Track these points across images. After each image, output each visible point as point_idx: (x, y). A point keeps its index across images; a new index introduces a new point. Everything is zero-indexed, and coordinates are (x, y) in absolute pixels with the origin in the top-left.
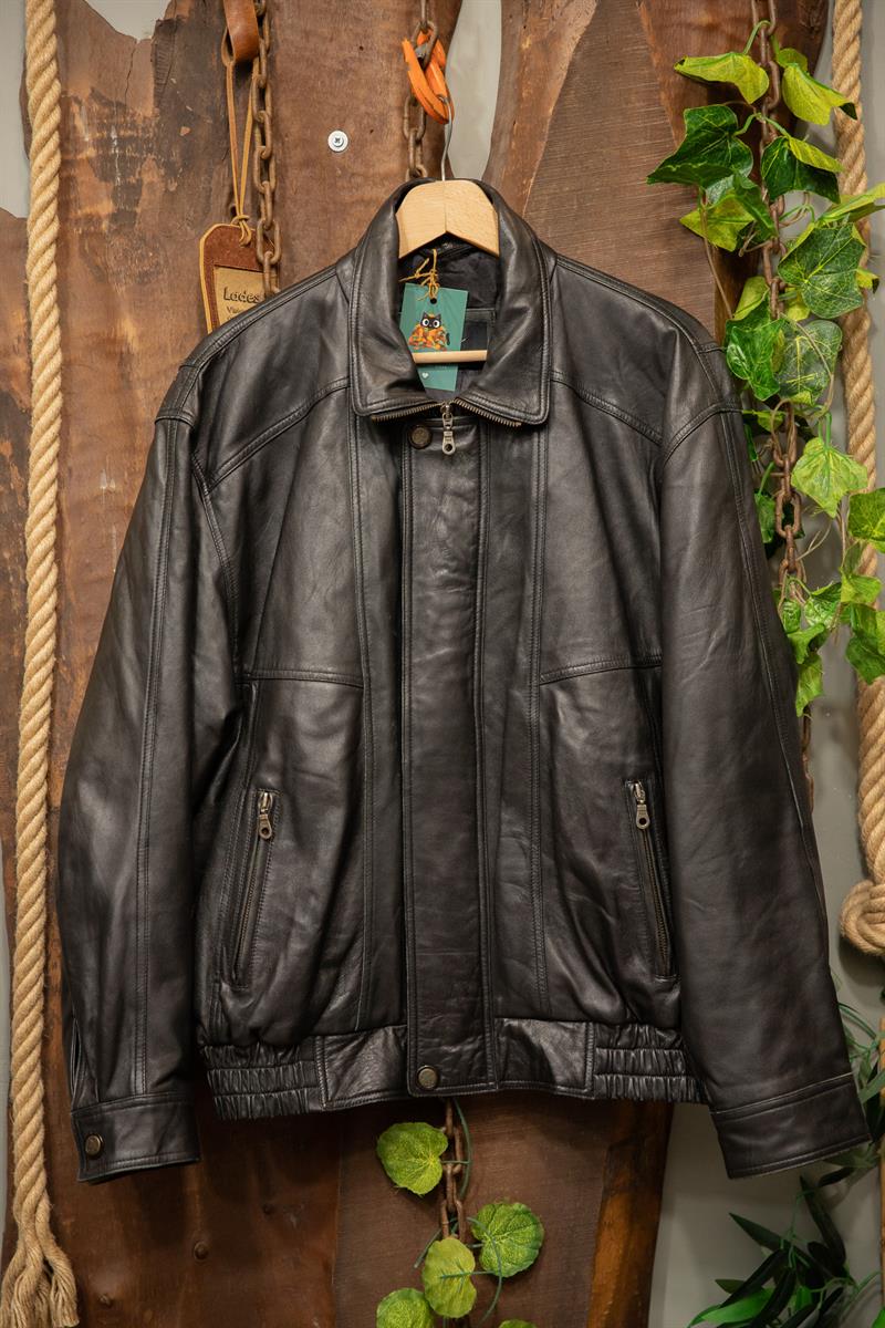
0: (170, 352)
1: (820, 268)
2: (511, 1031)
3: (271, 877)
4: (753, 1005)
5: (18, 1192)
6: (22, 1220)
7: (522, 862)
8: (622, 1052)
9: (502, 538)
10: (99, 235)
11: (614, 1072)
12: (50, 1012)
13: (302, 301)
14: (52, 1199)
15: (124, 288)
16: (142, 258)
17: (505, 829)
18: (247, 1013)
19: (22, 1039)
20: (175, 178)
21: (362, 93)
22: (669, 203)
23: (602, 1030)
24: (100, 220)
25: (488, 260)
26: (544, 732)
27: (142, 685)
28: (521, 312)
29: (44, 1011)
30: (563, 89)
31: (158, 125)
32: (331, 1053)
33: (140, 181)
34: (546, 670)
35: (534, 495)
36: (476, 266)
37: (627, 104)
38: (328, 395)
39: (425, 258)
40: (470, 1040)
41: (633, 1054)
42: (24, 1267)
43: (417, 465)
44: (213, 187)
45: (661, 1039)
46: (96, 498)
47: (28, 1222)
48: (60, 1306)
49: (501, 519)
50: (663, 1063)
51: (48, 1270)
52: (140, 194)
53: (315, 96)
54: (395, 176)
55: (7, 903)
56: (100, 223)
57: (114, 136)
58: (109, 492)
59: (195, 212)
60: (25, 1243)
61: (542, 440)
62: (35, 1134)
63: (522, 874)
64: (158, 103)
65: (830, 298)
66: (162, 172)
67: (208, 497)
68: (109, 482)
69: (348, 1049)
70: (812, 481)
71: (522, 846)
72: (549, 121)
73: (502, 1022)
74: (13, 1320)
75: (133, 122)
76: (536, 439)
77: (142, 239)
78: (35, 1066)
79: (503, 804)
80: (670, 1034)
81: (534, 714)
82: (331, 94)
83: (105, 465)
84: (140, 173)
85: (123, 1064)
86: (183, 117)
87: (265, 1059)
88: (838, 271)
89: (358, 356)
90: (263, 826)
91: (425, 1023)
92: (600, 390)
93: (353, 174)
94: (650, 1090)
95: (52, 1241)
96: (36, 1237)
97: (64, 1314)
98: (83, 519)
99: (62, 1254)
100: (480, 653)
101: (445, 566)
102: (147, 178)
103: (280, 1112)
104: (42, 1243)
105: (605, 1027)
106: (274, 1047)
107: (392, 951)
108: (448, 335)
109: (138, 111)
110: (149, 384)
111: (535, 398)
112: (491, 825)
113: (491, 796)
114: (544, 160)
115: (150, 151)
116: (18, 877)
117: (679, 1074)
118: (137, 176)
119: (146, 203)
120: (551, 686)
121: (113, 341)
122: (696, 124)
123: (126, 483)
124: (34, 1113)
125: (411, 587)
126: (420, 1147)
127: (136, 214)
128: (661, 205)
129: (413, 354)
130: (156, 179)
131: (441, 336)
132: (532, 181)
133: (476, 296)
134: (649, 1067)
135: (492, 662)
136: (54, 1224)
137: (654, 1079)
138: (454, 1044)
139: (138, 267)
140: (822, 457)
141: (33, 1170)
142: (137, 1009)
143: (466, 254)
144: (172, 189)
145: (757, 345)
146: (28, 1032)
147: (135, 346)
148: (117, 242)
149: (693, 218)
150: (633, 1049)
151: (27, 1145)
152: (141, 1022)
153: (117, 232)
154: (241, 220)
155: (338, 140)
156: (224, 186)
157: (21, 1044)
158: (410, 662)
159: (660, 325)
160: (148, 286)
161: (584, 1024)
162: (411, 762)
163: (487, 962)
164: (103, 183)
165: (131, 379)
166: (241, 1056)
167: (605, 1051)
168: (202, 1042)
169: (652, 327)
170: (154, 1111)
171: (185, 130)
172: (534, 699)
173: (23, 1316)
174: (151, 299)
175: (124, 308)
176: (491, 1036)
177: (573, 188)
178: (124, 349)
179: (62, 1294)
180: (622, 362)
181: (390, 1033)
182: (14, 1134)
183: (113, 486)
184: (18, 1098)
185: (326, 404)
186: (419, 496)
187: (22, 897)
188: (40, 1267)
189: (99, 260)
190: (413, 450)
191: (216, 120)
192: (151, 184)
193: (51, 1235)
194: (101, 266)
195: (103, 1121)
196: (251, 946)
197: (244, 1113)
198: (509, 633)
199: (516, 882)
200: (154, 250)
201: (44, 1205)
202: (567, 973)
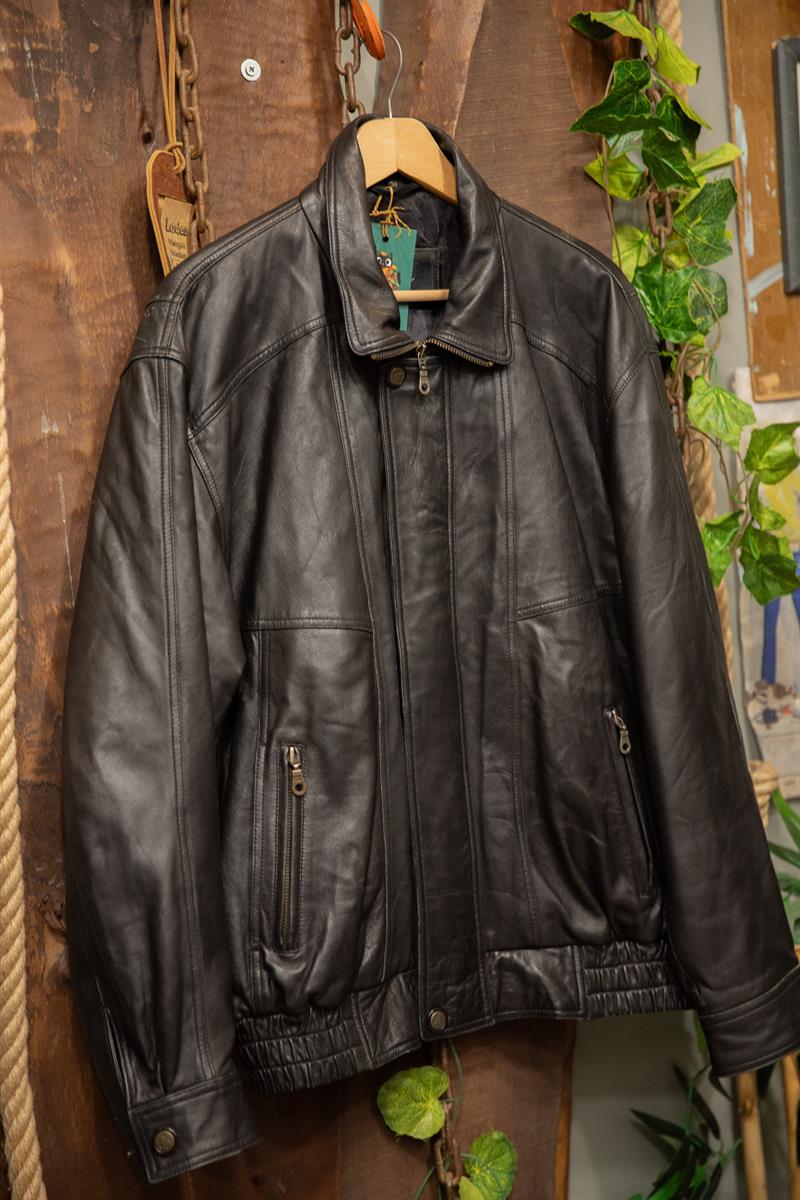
0: (105, 286)
1: (699, 219)
2: (503, 965)
3: (306, 834)
4: (736, 912)
7: (505, 795)
8: (607, 970)
9: (467, 476)
10: (22, 155)
11: (602, 990)
13: (270, 235)
15: (55, 215)
16: (68, 182)
17: (487, 765)
18: (301, 978)
20: (90, 99)
21: (272, 22)
22: (572, 152)
23: (588, 951)
24: (22, 140)
25: (431, 200)
26: (525, 669)
27: (160, 644)
28: (484, 253)
30: (478, 34)
31: (67, 39)
32: (364, 1010)
33: (56, 99)
34: (522, 606)
35: (501, 434)
36: (421, 206)
37: (533, 52)
38: (307, 333)
39: (378, 195)
40: (469, 977)
41: (616, 971)
43: (392, 405)
44: (126, 110)
45: (643, 953)
46: (39, 444)
49: (465, 459)
50: (646, 975)
52: (58, 113)
53: (226, 20)
54: (308, 109)
56: (24, 143)
57: (27, 48)
58: (51, 436)
59: (112, 136)
61: (504, 379)
63: (506, 808)
64: (64, 16)
65: (707, 248)
66: (76, 90)
67: (193, 441)
68: (51, 425)
69: (376, 1003)
70: (706, 417)
71: (505, 781)
72: (467, 64)
73: (494, 956)
75: (42, 34)
76: (497, 380)
77: (66, 163)
79: (484, 740)
80: (650, 947)
81: (515, 651)
82: (241, 19)
83: (44, 408)
84: (55, 90)
85: (186, 1050)
86: (92, 34)
87: (317, 1023)
88: (713, 222)
89: (348, 293)
90: (296, 782)
91: (433, 966)
92: (540, 331)
93: (266, 106)
94: (638, 1003)
98: (27, 466)
100: (454, 593)
101: (425, 507)
102: (63, 96)
103: (335, 1076)
105: (590, 947)
106: (323, 1010)
107: (407, 898)
108: (399, 274)
109: (47, 23)
110: (90, 320)
111: (500, 340)
112: (473, 762)
113: (471, 734)
114: (465, 102)
115: (62, 66)
117: (661, 984)
118: (53, 94)
119: (64, 124)
120: (529, 622)
121: (48, 272)
122: (623, 77)
123: (70, 426)
125: (396, 528)
126: (421, 1091)
127: (56, 133)
128: (564, 153)
129: (395, 292)
130: (71, 99)
131: (393, 275)
132: (455, 122)
133: (422, 235)
134: (634, 981)
135: (465, 601)
137: (640, 992)
138: (458, 983)
139: (65, 192)
140: (712, 395)
142: (193, 988)
143: (413, 192)
144: (88, 109)
145: (667, 290)
147: (74, 279)
148: (44, 164)
149: (594, 167)
150: (616, 966)
152: (198, 1002)
153: (41, 154)
154: (175, 147)
155: (252, 69)
156: (135, 110)
158: (401, 604)
159: (593, 269)
160: (77, 213)
161: (569, 948)
162: (410, 704)
163: (478, 898)
164: (24, 99)
165: (71, 313)
166: (290, 1024)
167: (592, 971)
168: (239, 1015)
169: (586, 271)
170: (225, 1094)
171: (94, 47)
172: (512, 635)
174: (81, 228)
175: (56, 237)
176: (483, 972)
177: (491, 132)
178: (61, 282)
180: (557, 304)
181: (401, 979)
183: (56, 430)
185: (306, 343)
186: (396, 438)
189: (23, 184)
190: (388, 390)
191: (124, 38)
192: (67, 102)
194: (26, 190)
195: (172, 1114)
196: (297, 908)
197: (300, 1083)
198: (479, 571)
199: (503, 817)
200: (76, 173)
202: (556, 901)
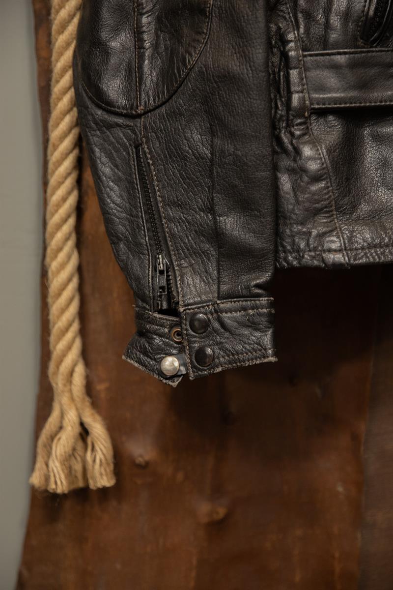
5: (55, 356)
6: (58, 383)
12: (84, 183)
14: (87, 364)
19: (58, 206)
29: (79, 182)
42: (61, 428)
47: (65, 385)
48: (97, 466)
51: (84, 433)
55: (40, 75)
60: (61, 405)
62: (71, 300)
74: (52, 479)
78: (70, 234)
95: (88, 404)
96: (72, 399)
97: (101, 474)
99: (98, 418)
104: (79, 405)
116: (53, 40)
124: (69, 280)
136: (89, 389)
141: (69, 335)
146: (64, 199)
151: (63, 311)
157: (56, 211)
173: (63, 476)
179: (99, 456)
182: (50, 300)
184: (54, 266)
187: (57, 61)
188: (78, 429)
193: (87, 399)
201: (80, 369)
